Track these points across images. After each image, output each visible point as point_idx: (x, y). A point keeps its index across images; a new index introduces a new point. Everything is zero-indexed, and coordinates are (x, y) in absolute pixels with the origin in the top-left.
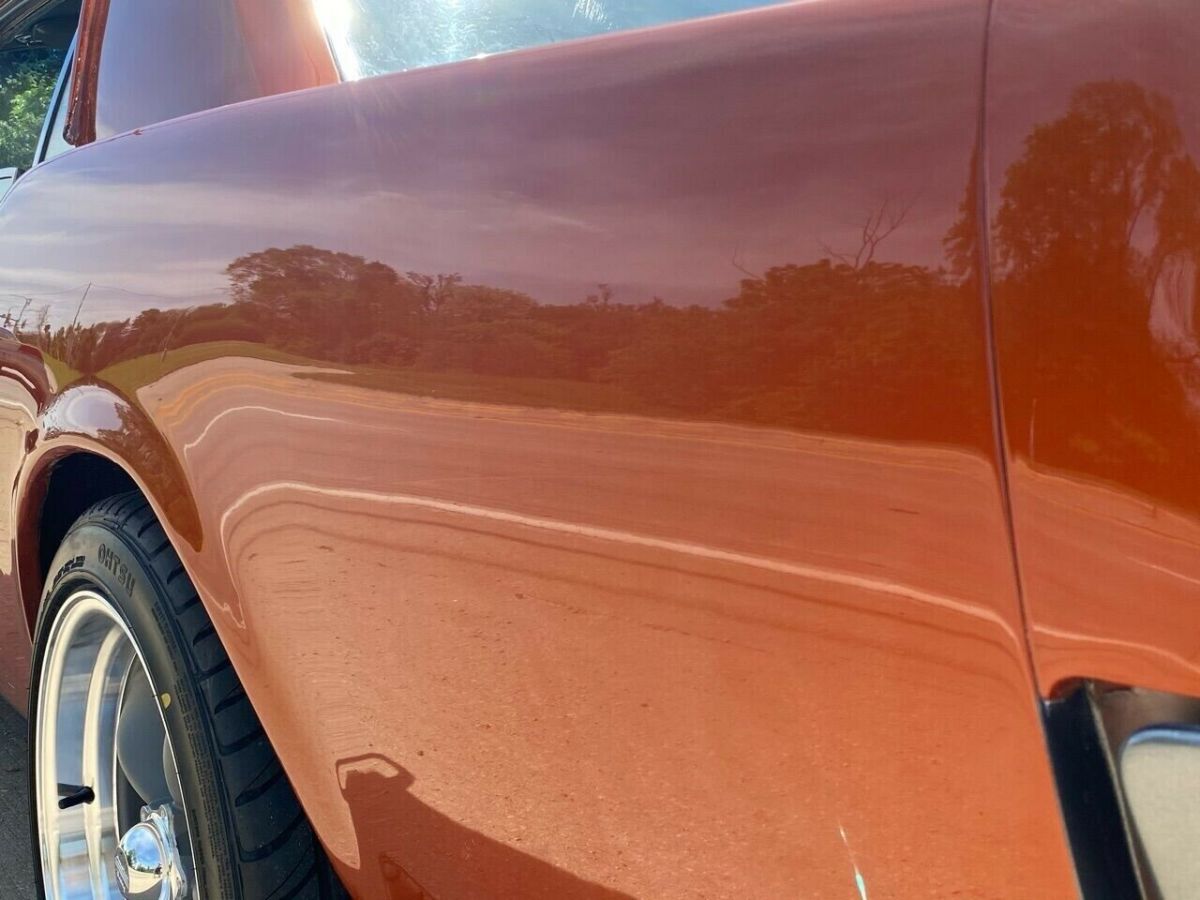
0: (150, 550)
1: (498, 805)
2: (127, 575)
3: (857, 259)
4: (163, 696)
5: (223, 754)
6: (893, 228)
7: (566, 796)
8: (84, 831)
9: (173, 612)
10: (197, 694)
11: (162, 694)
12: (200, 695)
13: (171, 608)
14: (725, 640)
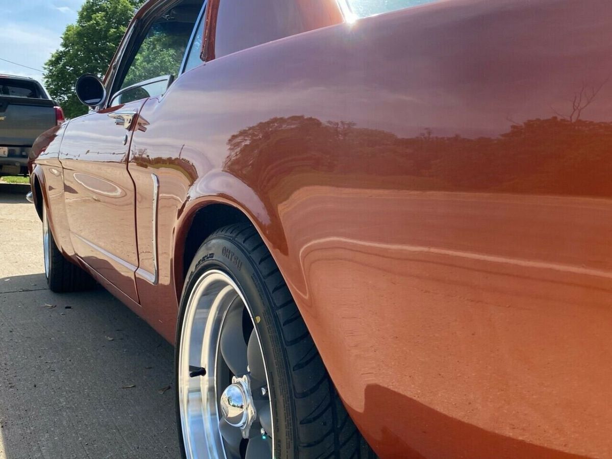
0: (250, 249)
1: (406, 380)
2: (238, 261)
3: (571, 117)
4: (257, 318)
5: (287, 346)
6: (589, 103)
7: (440, 375)
8: (200, 388)
9: (262, 277)
10: (274, 316)
11: (256, 316)
12: (276, 317)
13: (261, 276)
14: (507, 306)
